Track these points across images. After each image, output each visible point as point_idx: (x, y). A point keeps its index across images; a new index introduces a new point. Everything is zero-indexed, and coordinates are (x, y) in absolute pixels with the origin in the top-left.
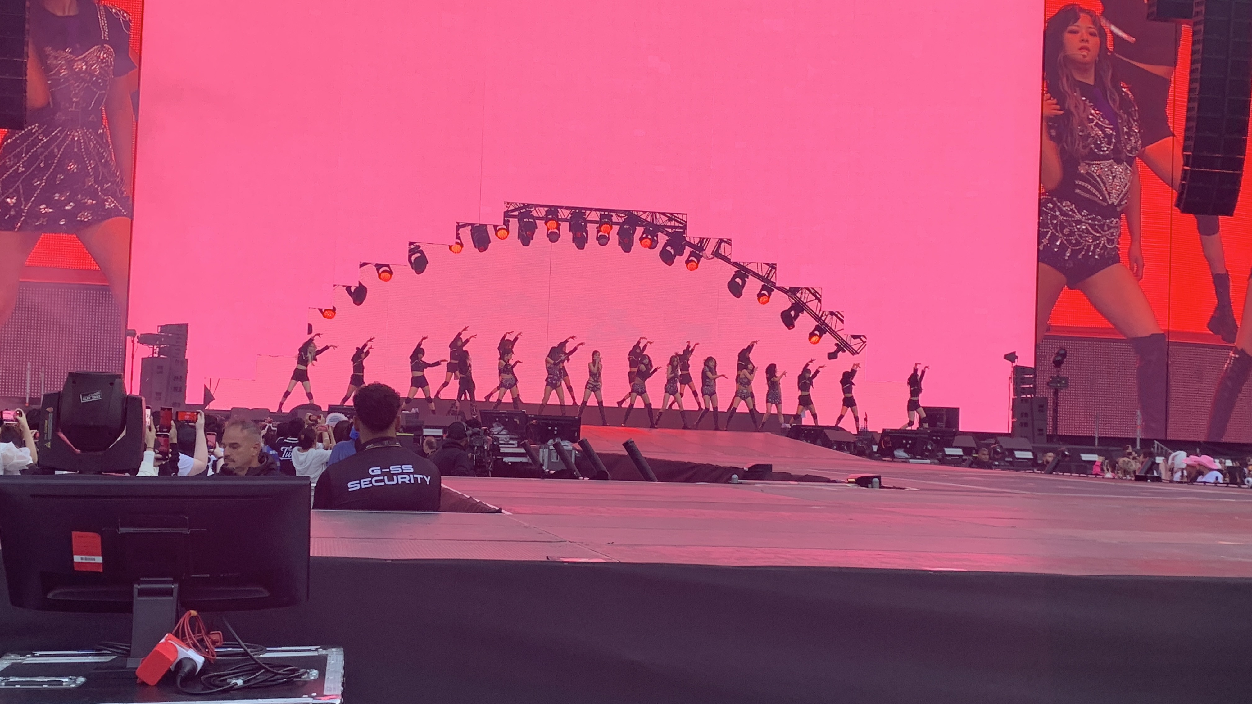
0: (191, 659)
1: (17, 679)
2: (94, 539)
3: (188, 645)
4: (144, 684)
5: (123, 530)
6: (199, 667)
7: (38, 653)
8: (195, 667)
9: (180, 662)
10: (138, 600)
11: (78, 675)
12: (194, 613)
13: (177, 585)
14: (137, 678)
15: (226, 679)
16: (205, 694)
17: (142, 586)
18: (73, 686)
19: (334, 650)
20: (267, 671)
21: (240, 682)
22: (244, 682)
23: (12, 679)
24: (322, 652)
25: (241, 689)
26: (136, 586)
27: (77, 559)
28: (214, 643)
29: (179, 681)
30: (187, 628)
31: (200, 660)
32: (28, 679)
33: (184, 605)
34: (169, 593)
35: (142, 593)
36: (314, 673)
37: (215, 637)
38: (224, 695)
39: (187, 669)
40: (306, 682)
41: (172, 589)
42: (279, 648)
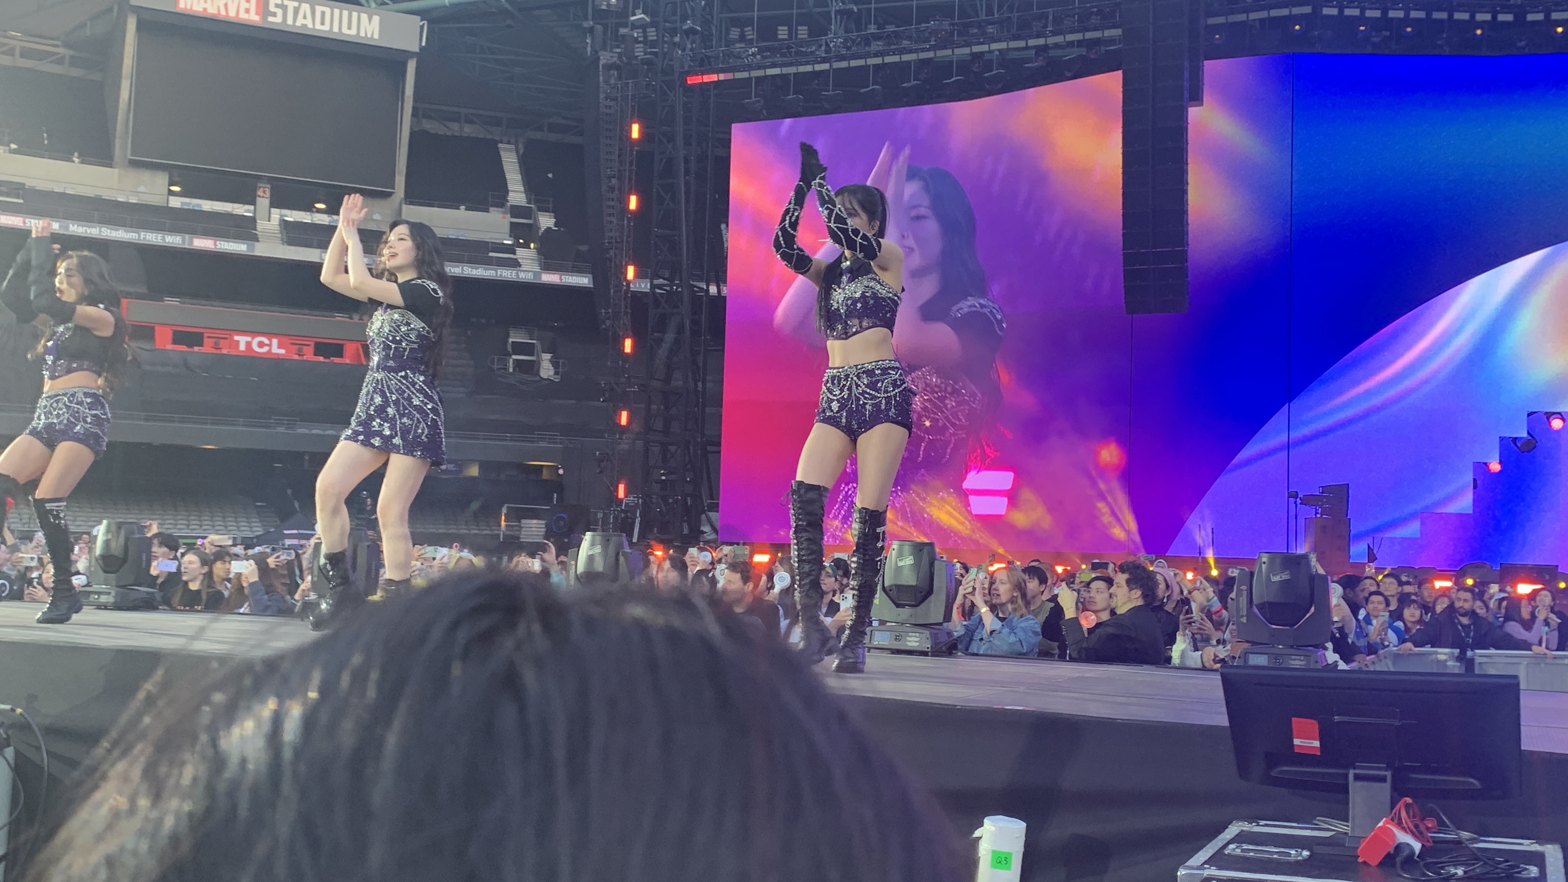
0: (1408, 844)
1: (1250, 847)
2: (1313, 725)
4: (1365, 864)
6: (1417, 852)
7: (1262, 822)
8: (1413, 852)
11: (1303, 849)
12: (1409, 800)
14: (1359, 857)
17: (1357, 771)
18: (1300, 858)
19: (1549, 846)
20: (1485, 863)
21: (1460, 872)
22: (1465, 872)
23: (1245, 847)
24: (1536, 848)
25: (1461, 878)
27: (1297, 742)
28: (1428, 828)
29: (1399, 864)
31: (1417, 846)
32: (1260, 848)
33: (1398, 792)
34: (1383, 779)
35: (1357, 778)
36: (1535, 870)
37: (1429, 824)
39: (1406, 853)
40: (1526, 878)
42: (1492, 839)
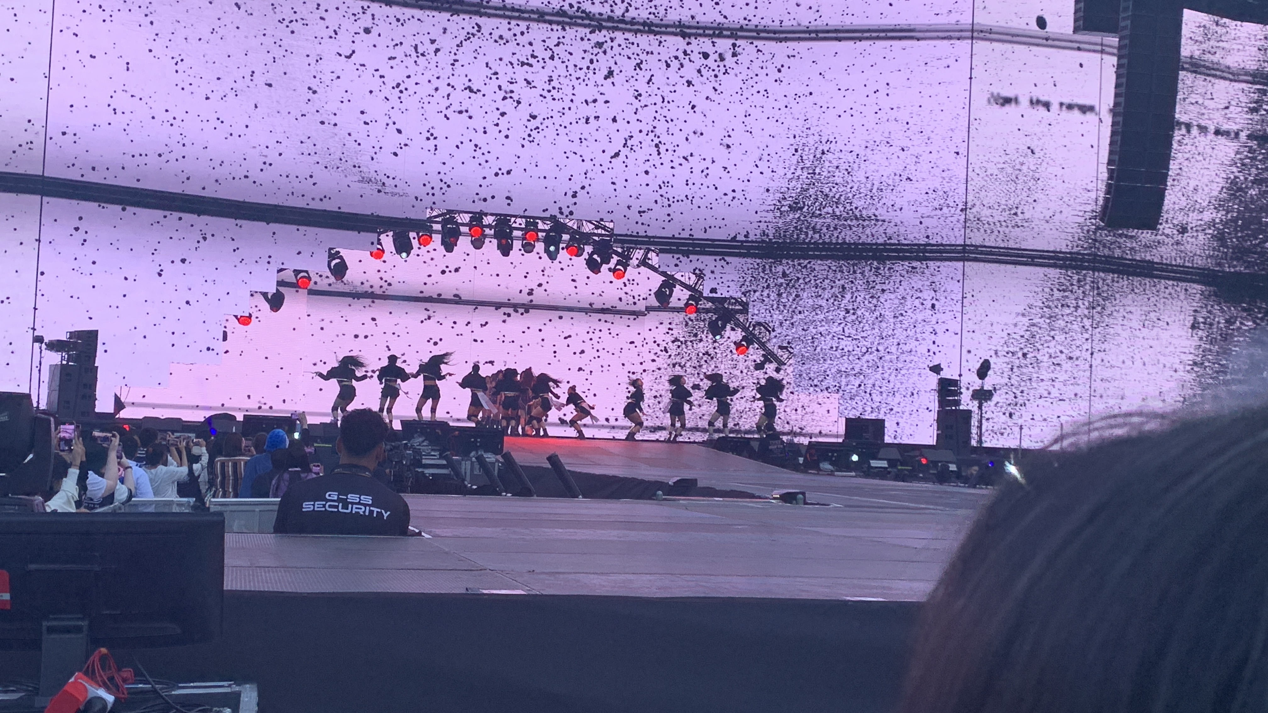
0: (101, 698)
3: (99, 684)
5: (32, 566)
6: (109, 706)
8: (105, 705)
9: (90, 701)
10: (46, 637)
12: (104, 650)
13: (87, 622)
17: (51, 623)
19: (247, 686)
24: (236, 688)
26: (44, 623)
28: (123, 679)
30: (97, 666)
31: (110, 698)
33: (94, 642)
34: (79, 629)
35: (51, 630)
39: (97, 708)
41: (81, 626)
42: (192, 684)
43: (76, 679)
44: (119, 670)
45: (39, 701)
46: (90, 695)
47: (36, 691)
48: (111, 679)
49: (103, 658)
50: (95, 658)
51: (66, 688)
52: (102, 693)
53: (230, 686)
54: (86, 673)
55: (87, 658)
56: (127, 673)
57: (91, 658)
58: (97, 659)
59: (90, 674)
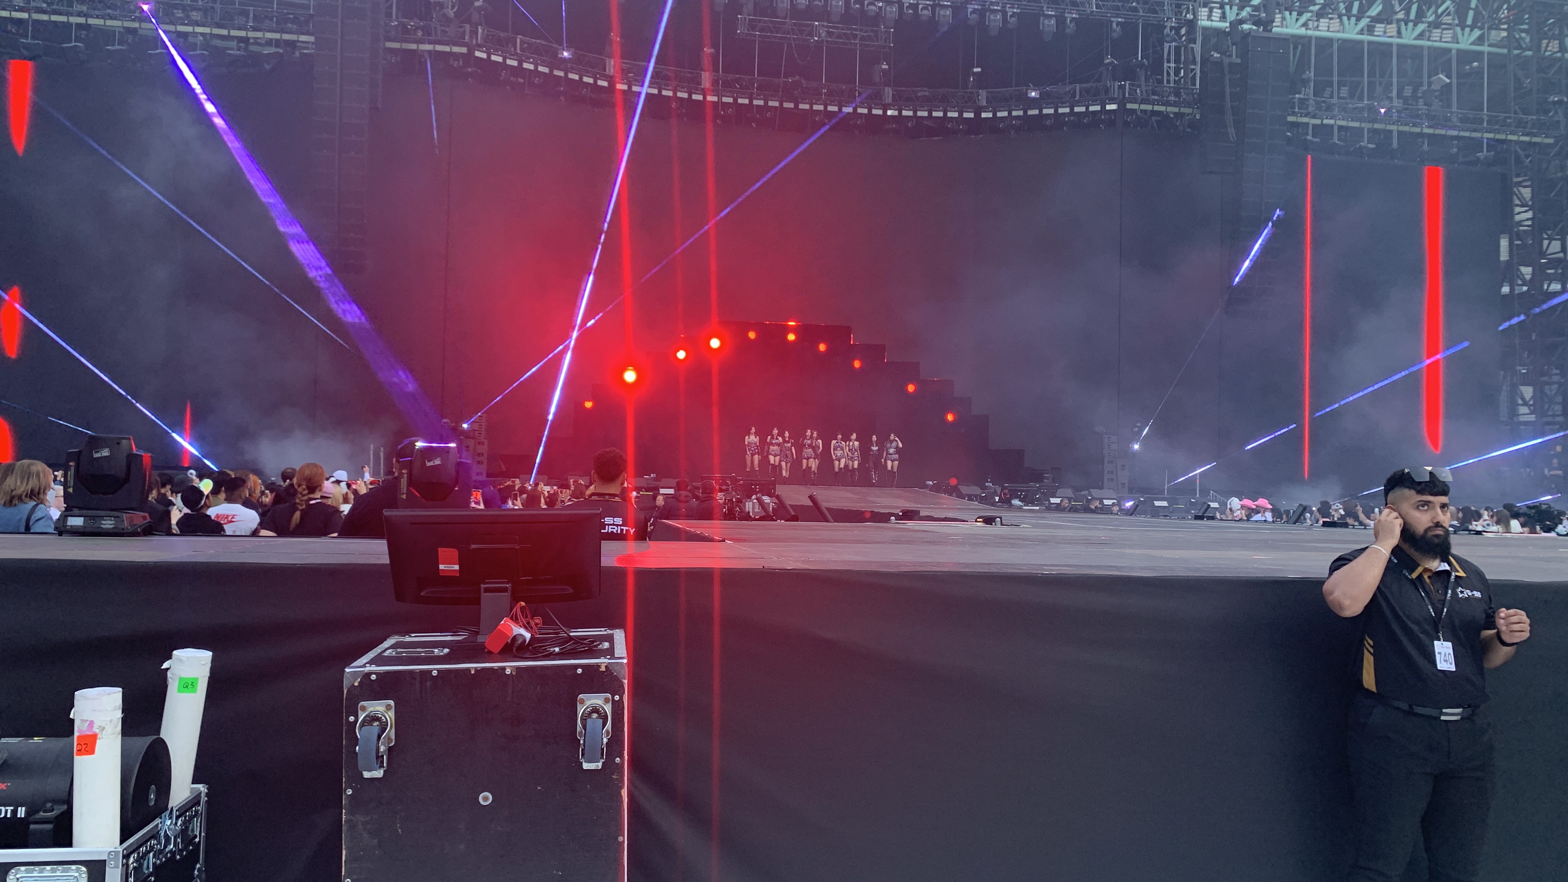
0: (522, 635)
1: (404, 650)
2: (454, 553)
3: (520, 626)
4: (490, 652)
5: (473, 546)
6: (528, 640)
7: (413, 635)
8: (525, 641)
9: (515, 637)
10: (484, 595)
11: (444, 648)
12: (523, 604)
13: (510, 585)
14: (486, 648)
15: (546, 649)
16: (534, 658)
17: (487, 586)
18: (442, 654)
19: (617, 630)
20: (575, 642)
21: (557, 649)
22: (560, 649)
23: (399, 650)
25: (558, 654)
26: (482, 585)
27: (442, 567)
28: (536, 624)
29: (515, 649)
30: (519, 613)
31: (528, 636)
32: (412, 650)
33: (515, 600)
34: (505, 590)
35: (487, 590)
36: (606, 645)
37: (537, 621)
38: (547, 658)
39: (520, 641)
40: (601, 650)
41: (507, 587)
42: (579, 630)
43: (505, 622)
44: (532, 618)
45: (480, 639)
46: (515, 633)
47: (477, 633)
48: (528, 623)
49: (522, 608)
50: (517, 609)
51: (498, 628)
52: (522, 631)
53: (605, 630)
54: (512, 619)
55: (511, 609)
56: (538, 620)
57: (515, 608)
58: (519, 610)
59: (515, 619)
